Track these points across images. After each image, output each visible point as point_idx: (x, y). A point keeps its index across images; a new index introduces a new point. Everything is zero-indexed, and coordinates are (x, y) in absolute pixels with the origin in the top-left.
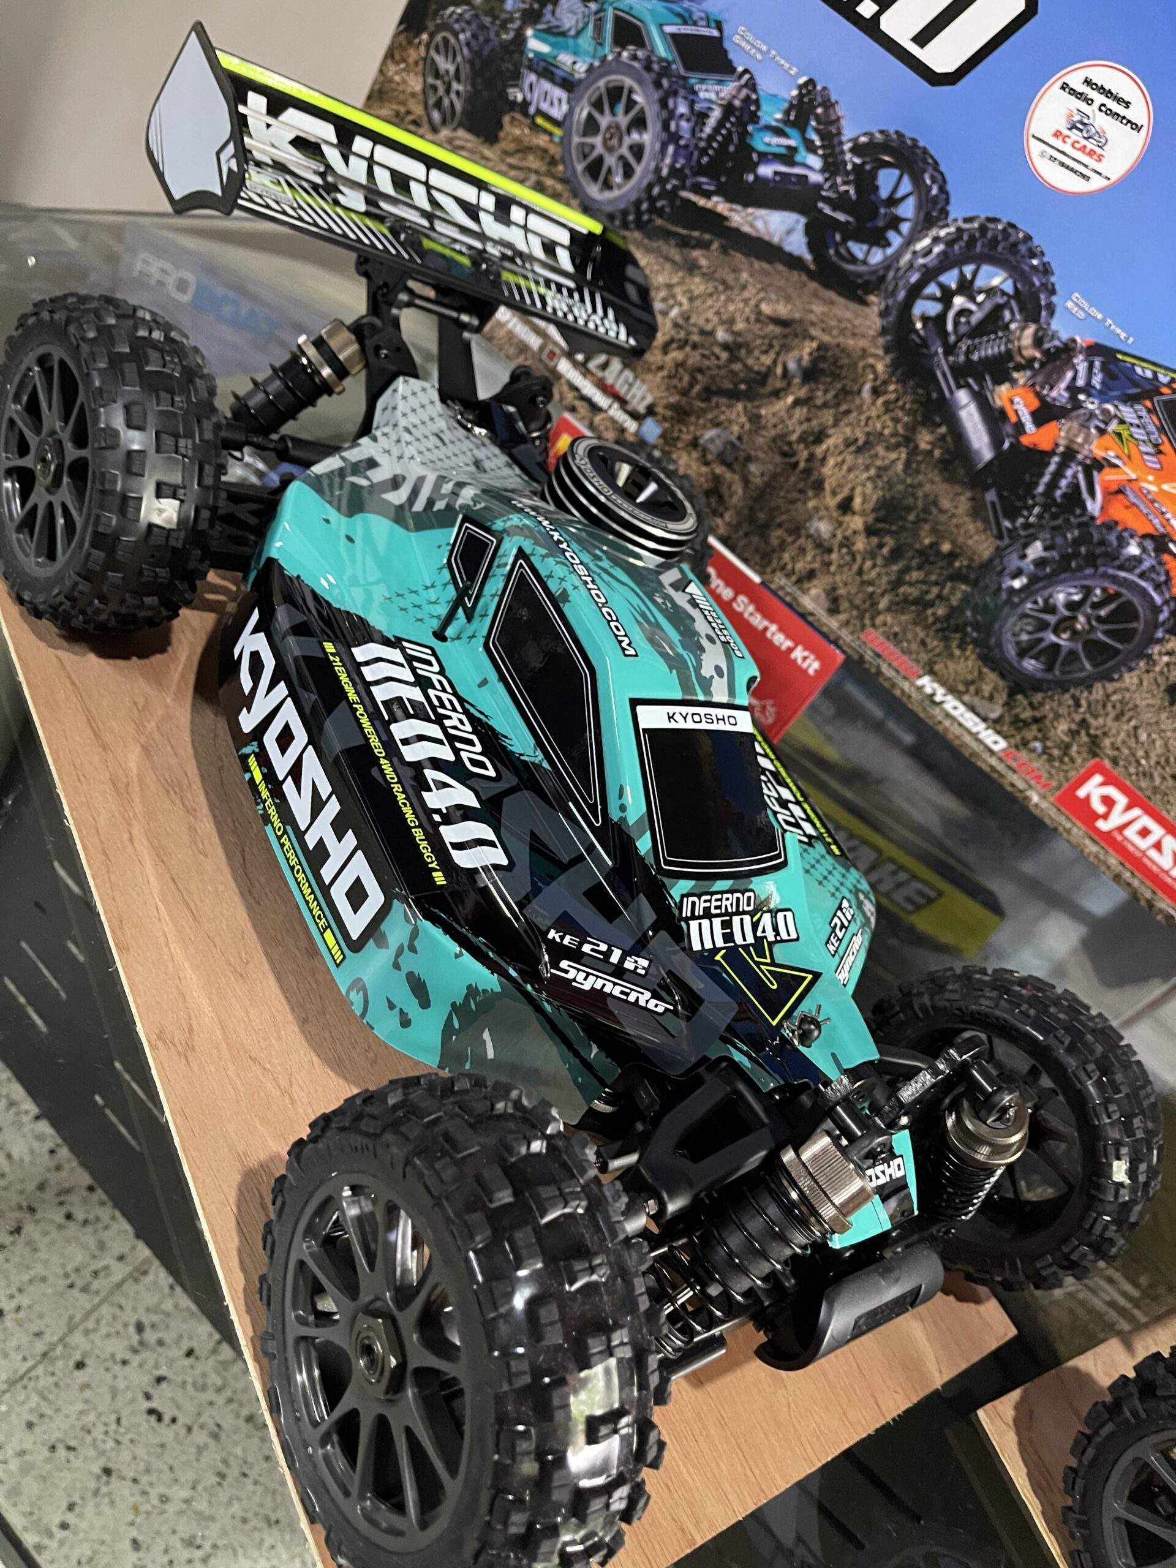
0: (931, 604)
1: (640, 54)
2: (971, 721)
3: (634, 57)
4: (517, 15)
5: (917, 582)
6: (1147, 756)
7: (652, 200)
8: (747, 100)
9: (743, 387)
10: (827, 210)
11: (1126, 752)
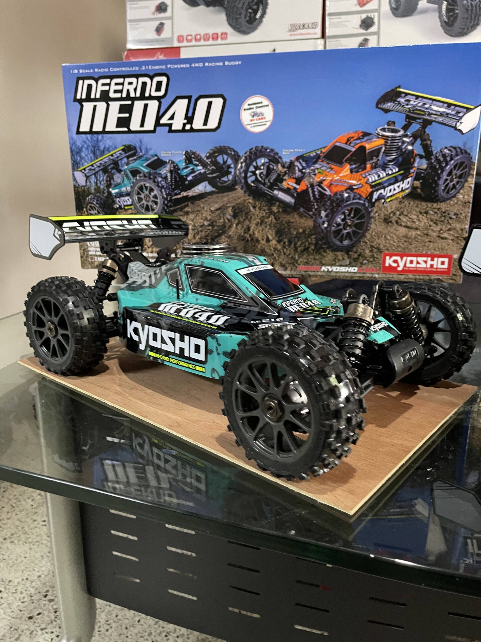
0: (309, 247)
1: (141, 175)
2: (343, 269)
3: (140, 177)
4: (105, 188)
5: (301, 245)
6: (394, 242)
7: (166, 205)
8: (174, 166)
9: (220, 232)
10: (211, 176)
11: (388, 245)
